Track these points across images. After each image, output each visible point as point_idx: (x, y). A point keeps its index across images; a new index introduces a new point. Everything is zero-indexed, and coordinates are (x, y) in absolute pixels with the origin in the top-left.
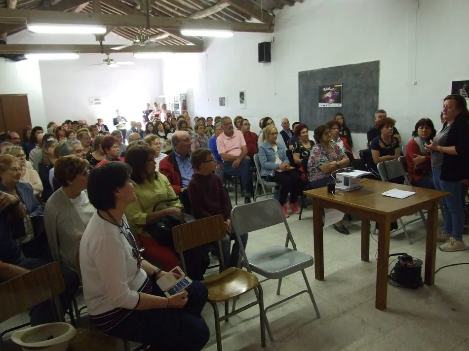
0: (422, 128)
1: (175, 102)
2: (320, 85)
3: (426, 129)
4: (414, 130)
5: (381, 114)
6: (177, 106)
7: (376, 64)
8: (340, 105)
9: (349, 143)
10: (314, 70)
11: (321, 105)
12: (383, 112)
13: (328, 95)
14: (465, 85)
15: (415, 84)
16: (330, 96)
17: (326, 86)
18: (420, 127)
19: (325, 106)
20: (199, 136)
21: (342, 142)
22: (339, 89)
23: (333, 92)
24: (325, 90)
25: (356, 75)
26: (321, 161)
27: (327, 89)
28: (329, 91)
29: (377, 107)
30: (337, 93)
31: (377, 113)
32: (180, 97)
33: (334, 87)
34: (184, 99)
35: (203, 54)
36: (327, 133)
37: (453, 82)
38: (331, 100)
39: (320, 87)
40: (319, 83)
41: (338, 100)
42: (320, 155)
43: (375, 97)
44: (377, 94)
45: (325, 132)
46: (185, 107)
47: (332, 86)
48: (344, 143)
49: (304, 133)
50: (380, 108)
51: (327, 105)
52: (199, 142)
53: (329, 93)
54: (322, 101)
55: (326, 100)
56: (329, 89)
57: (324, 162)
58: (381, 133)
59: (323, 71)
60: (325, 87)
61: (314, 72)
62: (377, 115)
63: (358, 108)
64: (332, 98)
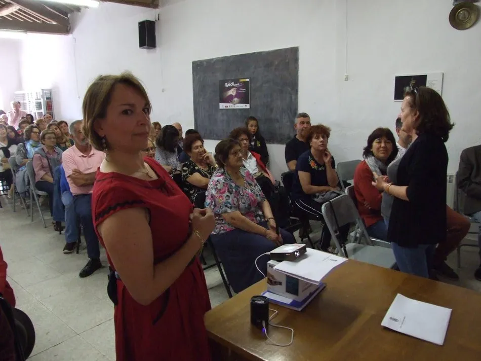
0: (380, 142)
1: (37, 99)
2: (221, 79)
3: (385, 142)
4: (366, 144)
5: (302, 119)
6: (39, 106)
7: (294, 51)
8: (248, 106)
9: (264, 160)
10: (212, 59)
11: (222, 106)
12: (305, 115)
13: (232, 92)
14: (413, 82)
15: (347, 79)
16: (234, 94)
17: (229, 80)
18: (376, 140)
19: (229, 108)
20: (46, 150)
21: (254, 160)
22: (245, 85)
23: (238, 89)
24: (227, 85)
25: (268, 65)
26: (226, 206)
27: (229, 85)
28: (232, 87)
29: (296, 109)
30: (243, 90)
31: (298, 117)
32: (41, 94)
33: (240, 83)
34: (48, 96)
35: (70, 36)
36: (235, 153)
37: (396, 77)
38: (236, 99)
39: (220, 81)
40: (219, 76)
41: (245, 100)
42: (227, 193)
43: (293, 97)
44: (297, 92)
45: (232, 151)
46: (49, 106)
47: (236, 81)
48: (257, 161)
49: (197, 147)
50: (301, 110)
51: (230, 106)
52: (47, 158)
53: (233, 90)
54: (223, 100)
55: (229, 100)
56: (233, 84)
57: (231, 208)
58: (310, 147)
59: (224, 60)
60: (227, 81)
61: (212, 62)
62: (298, 120)
63: (272, 110)
64: (236, 96)
